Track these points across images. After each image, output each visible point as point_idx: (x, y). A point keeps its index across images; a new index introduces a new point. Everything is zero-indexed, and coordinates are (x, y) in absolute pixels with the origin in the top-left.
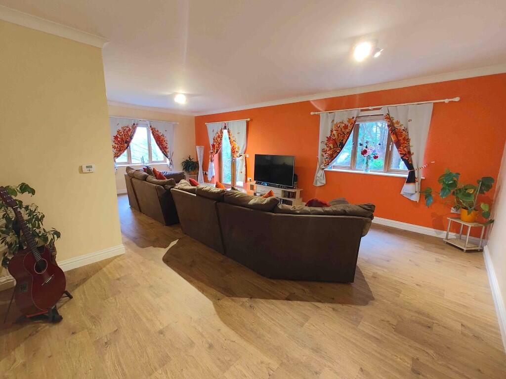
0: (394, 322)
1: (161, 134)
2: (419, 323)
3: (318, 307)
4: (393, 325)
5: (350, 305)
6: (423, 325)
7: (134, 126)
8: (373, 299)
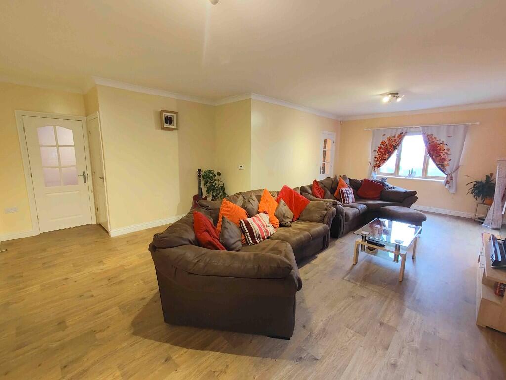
0: (98, 336)
1: (441, 142)
2: (77, 360)
3: (152, 290)
4: (98, 332)
5: (141, 311)
6: (72, 362)
7: (401, 136)
8: (135, 334)
